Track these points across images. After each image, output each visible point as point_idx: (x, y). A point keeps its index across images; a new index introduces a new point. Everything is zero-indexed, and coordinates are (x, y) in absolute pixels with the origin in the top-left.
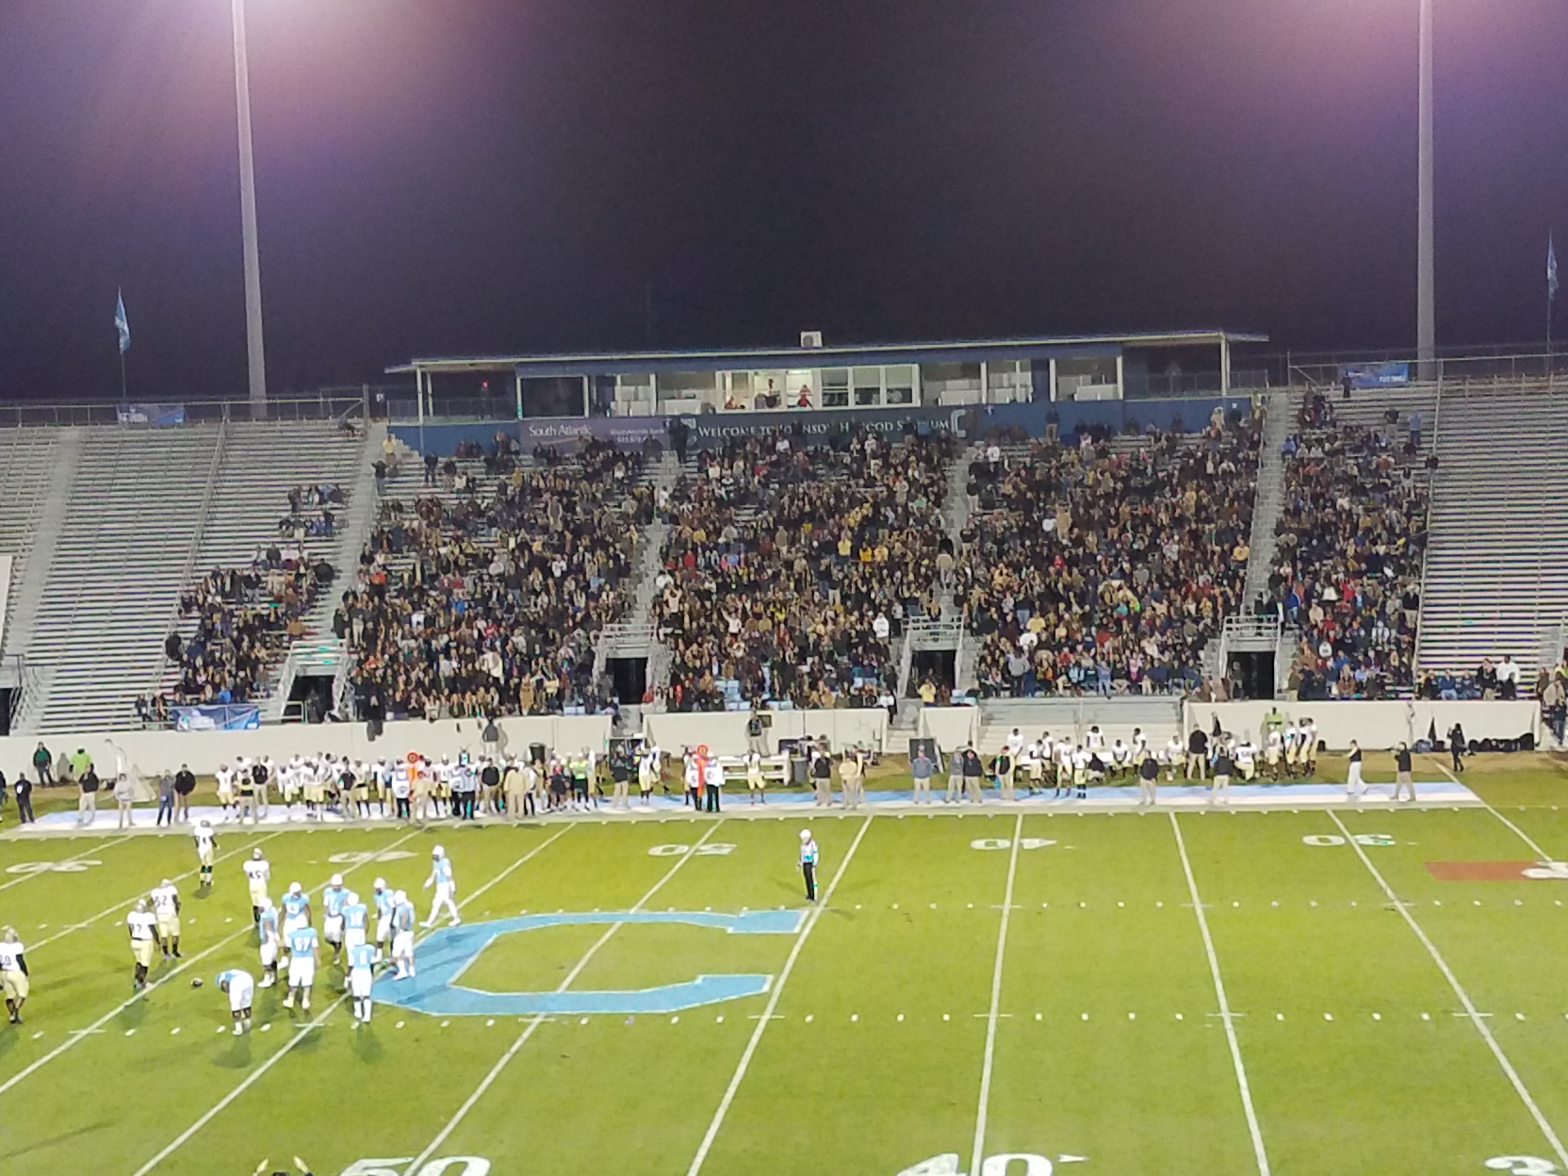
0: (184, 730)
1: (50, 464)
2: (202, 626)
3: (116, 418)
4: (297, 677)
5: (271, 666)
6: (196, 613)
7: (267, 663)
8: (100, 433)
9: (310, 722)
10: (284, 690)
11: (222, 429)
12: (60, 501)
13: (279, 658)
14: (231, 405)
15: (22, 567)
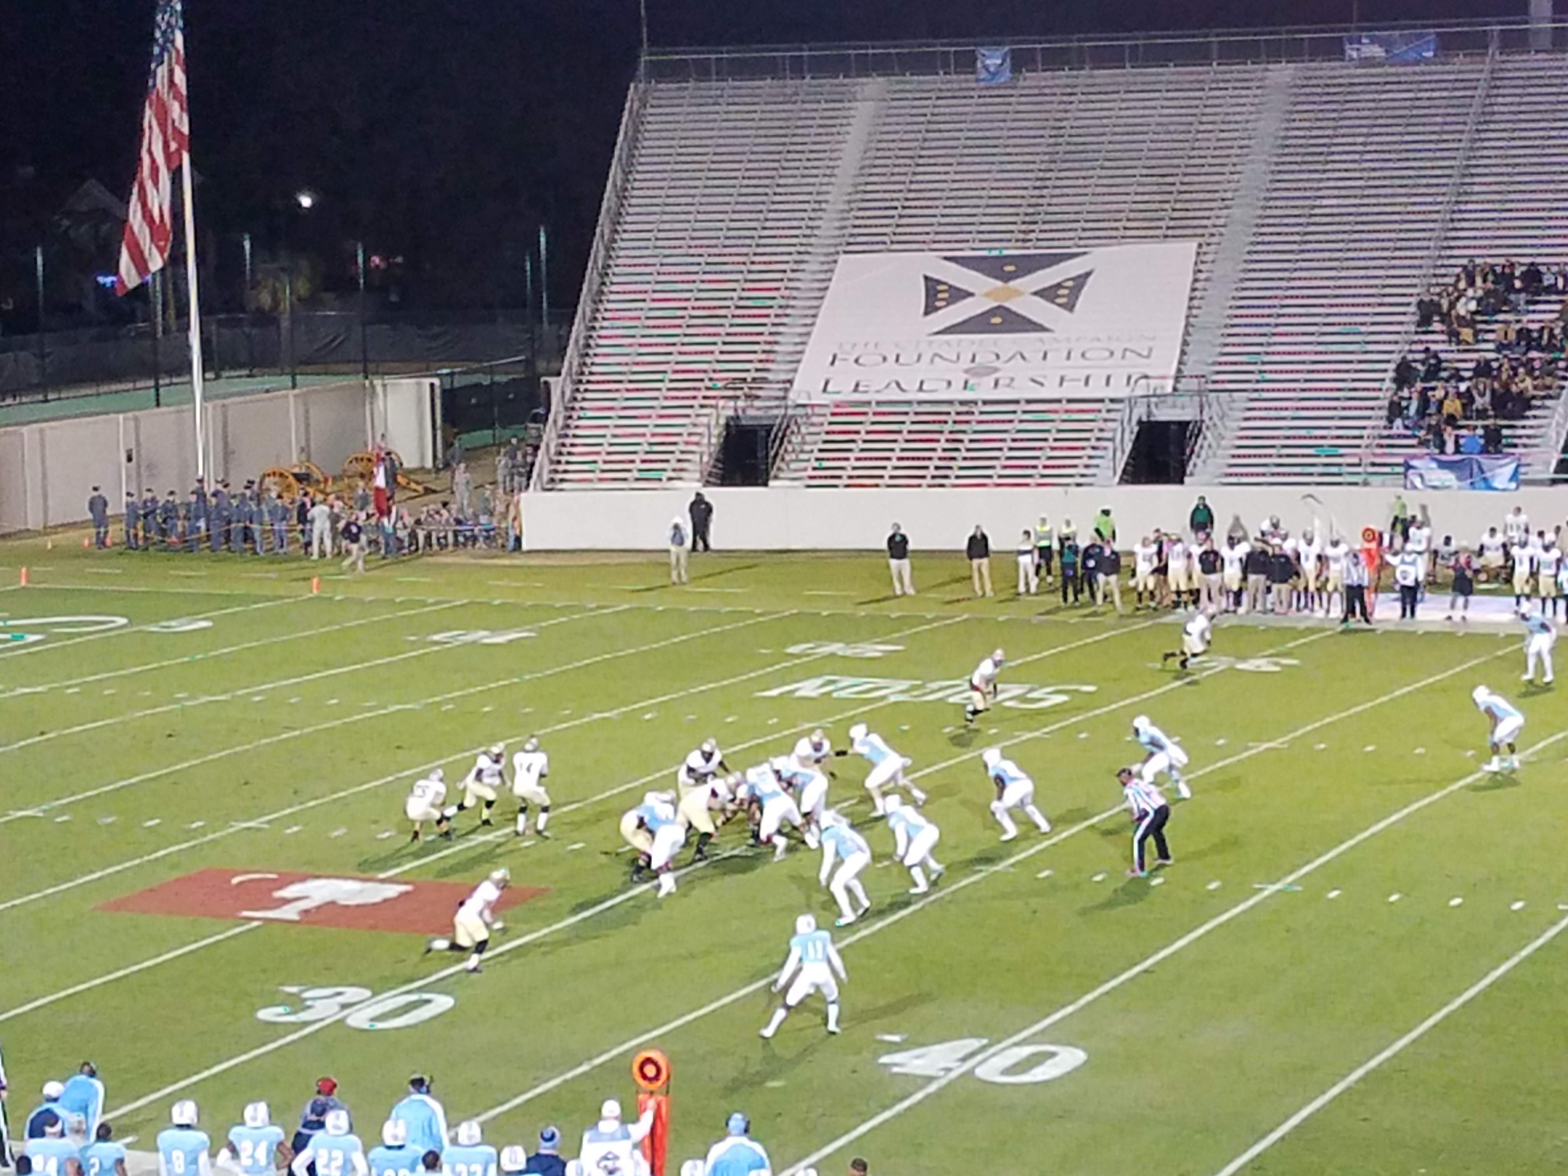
0: (1414, 488)
1: (1252, 117)
3: (1343, 52)
5: (1538, 403)
6: (1437, 326)
7: (1533, 397)
8: (1318, 73)
10: (1557, 436)
11: (1487, 67)
12: (1264, 167)
13: (1551, 392)
14: (1502, 31)
15: (1209, 257)
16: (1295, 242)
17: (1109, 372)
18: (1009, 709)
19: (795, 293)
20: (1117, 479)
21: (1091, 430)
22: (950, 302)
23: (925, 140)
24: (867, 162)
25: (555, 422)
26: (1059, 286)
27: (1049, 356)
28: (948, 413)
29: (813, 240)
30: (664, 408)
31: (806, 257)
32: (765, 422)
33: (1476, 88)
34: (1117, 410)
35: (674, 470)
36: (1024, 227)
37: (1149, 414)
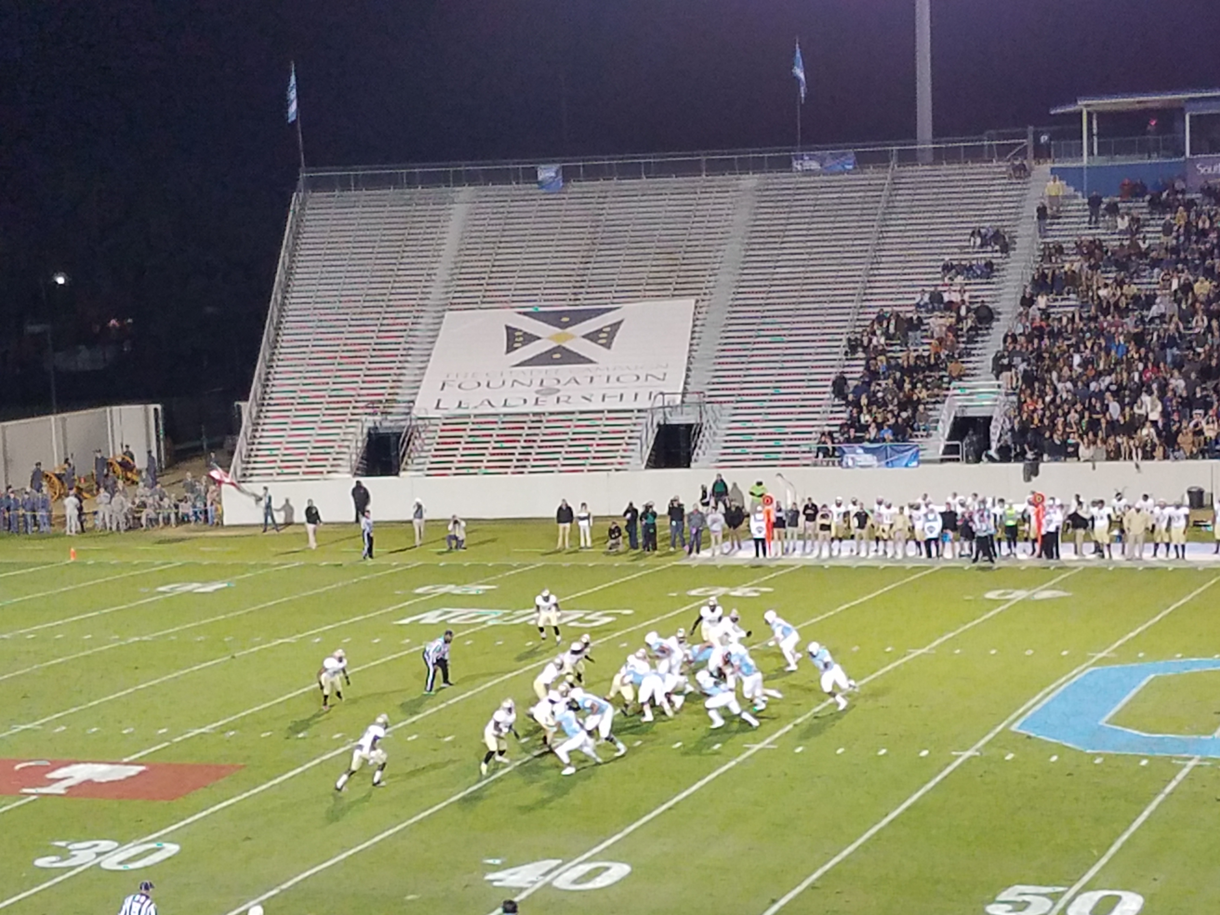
0: (848, 467)
1: (730, 212)
2: (867, 367)
3: (791, 166)
4: (955, 418)
5: (931, 406)
6: (861, 355)
7: (927, 403)
8: (775, 181)
9: (968, 462)
10: (944, 429)
11: (889, 176)
12: (739, 246)
13: (939, 399)
14: (899, 150)
15: (704, 310)
17: (637, 390)
18: (573, 627)
19: (414, 339)
20: (644, 465)
21: (625, 432)
22: (524, 344)
23: (504, 230)
24: (463, 247)
25: (246, 434)
26: (601, 331)
27: (595, 380)
28: (525, 422)
29: (426, 302)
30: (323, 422)
31: (421, 314)
32: (395, 430)
33: (882, 190)
34: (643, 417)
35: (332, 466)
36: (575, 290)
37: (665, 419)
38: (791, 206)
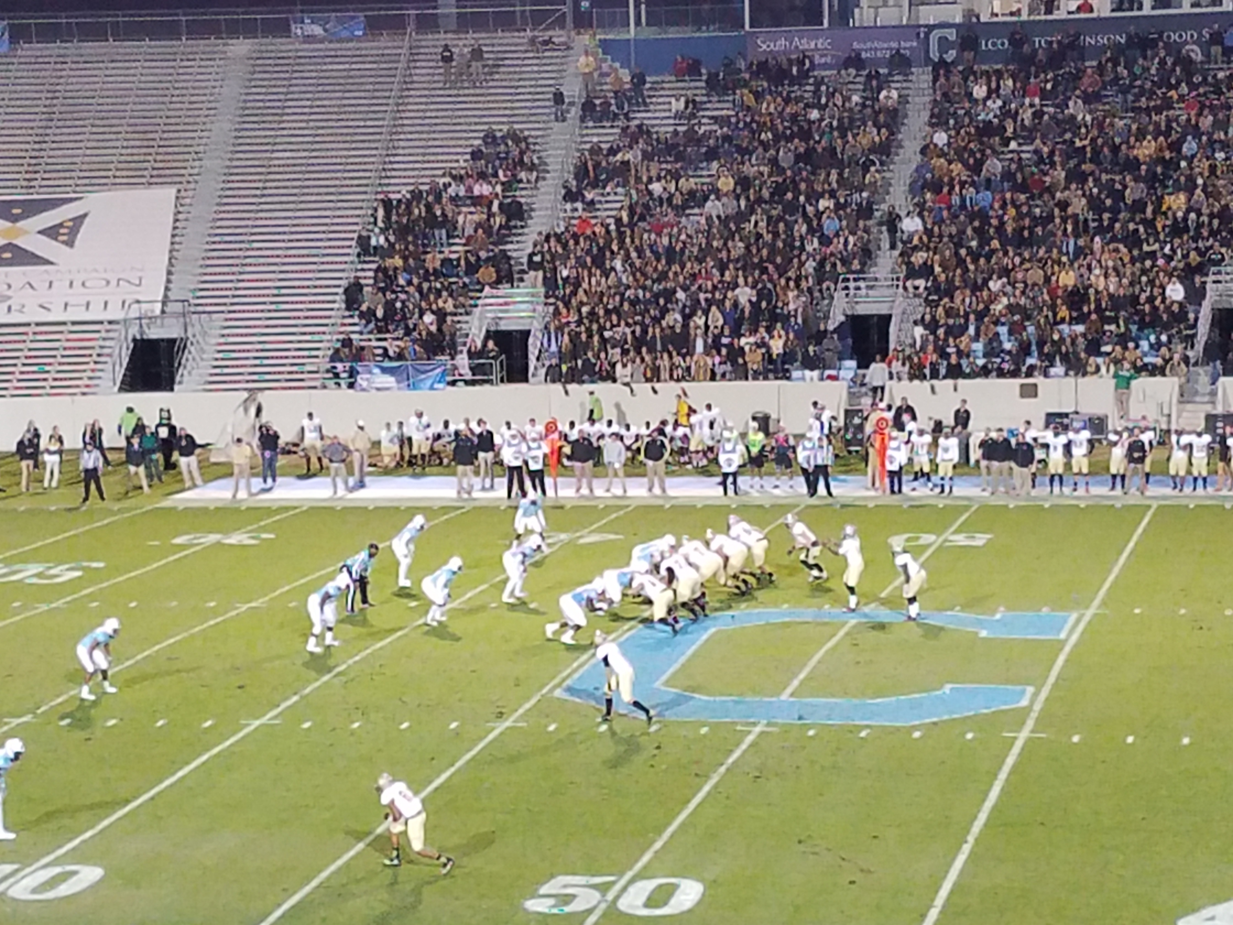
0: (363, 390)
1: (217, 84)
3: (289, 31)
4: (488, 331)
5: (459, 318)
7: (455, 314)
8: (270, 48)
9: (502, 383)
11: (406, 44)
12: (229, 126)
13: (467, 310)
14: (417, 15)
15: (188, 201)
16: (257, 188)
17: (106, 298)
20: (116, 389)
21: (93, 348)
26: (61, 225)
27: (54, 285)
33: (399, 62)
34: (115, 331)
37: (142, 333)
38: (291, 79)
